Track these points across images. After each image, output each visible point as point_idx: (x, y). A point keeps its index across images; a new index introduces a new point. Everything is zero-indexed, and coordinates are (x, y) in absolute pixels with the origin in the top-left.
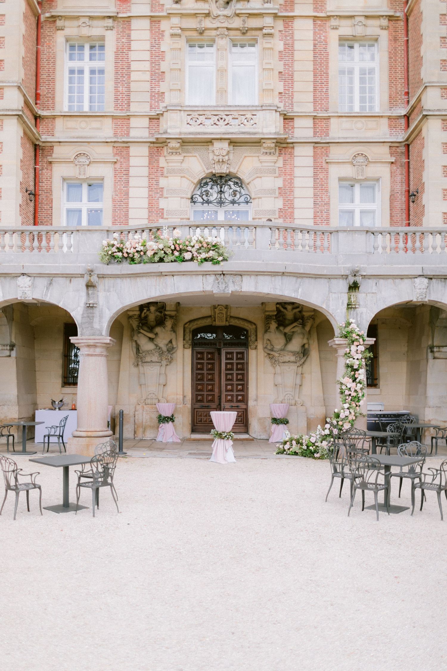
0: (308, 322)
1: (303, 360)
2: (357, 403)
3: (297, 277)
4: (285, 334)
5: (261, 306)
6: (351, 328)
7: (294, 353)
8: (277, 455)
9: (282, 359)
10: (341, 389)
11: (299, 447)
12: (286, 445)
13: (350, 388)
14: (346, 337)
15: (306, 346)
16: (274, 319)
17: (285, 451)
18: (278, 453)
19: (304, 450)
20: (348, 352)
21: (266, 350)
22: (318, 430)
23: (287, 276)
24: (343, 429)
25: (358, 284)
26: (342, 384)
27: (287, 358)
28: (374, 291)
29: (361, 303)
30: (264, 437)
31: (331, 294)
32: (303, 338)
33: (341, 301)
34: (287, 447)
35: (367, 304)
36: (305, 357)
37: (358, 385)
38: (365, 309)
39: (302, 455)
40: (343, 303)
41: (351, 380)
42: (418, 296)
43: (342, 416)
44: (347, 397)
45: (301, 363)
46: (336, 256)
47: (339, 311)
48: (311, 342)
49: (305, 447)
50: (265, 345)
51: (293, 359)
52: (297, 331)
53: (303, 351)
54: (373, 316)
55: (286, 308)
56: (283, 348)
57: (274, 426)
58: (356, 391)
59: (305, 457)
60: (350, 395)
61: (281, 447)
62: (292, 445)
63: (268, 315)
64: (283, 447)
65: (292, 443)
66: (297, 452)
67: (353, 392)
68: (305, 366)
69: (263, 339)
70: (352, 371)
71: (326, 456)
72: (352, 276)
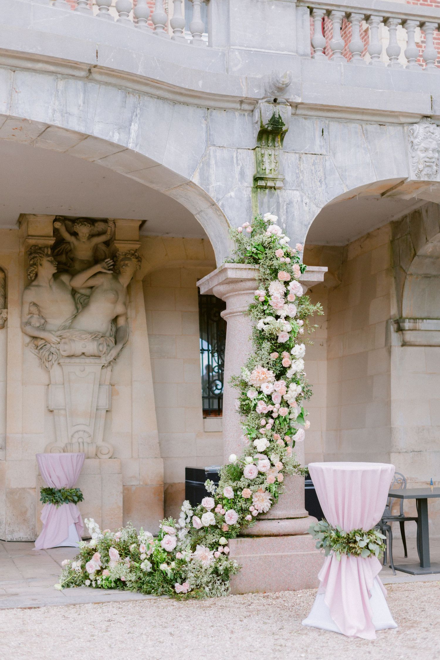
0: (126, 265)
1: (114, 353)
2: (287, 438)
3: (127, 91)
4: (74, 292)
5: (16, 227)
6: (268, 234)
7: (96, 336)
8: (67, 590)
9: (66, 348)
10: (244, 400)
11: (128, 565)
12: (92, 562)
13: (269, 397)
14: (256, 261)
15: (121, 322)
16: (47, 255)
17: (86, 576)
18: (67, 585)
19: (144, 574)
20: (262, 299)
21: (28, 329)
22: (183, 515)
23: (99, 82)
24: (251, 509)
25: (283, 124)
26: (245, 385)
27: (78, 347)
28: (317, 150)
29: (289, 178)
30: (22, 534)
31: (212, 148)
32: (115, 302)
33: (237, 169)
34: (93, 566)
35: (302, 181)
36: (120, 346)
37: (293, 386)
38: (297, 193)
39: (140, 589)
40: (242, 174)
41: (271, 375)
42: (421, 167)
43: (250, 472)
44: (263, 422)
45: (110, 358)
46: (224, 55)
47: (232, 194)
48: (131, 313)
49: (146, 566)
50: (26, 318)
51: (91, 347)
52: (102, 285)
53: (113, 333)
54: (318, 211)
55: (75, 234)
56: (68, 324)
57: (49, 507)
58: (285, 403)
59: (149, 593)
60: (269, 414)
61: (76, 565)
62: (107, 561)
63: (35, 246)
64: (83, 567)
65: (107, 555)
66: (123, 579)
67: (278, 405)
68: (119, 367)
69: (22, 303)
70: (274, 351)
71: (207, 589)
72: (268, 102)
